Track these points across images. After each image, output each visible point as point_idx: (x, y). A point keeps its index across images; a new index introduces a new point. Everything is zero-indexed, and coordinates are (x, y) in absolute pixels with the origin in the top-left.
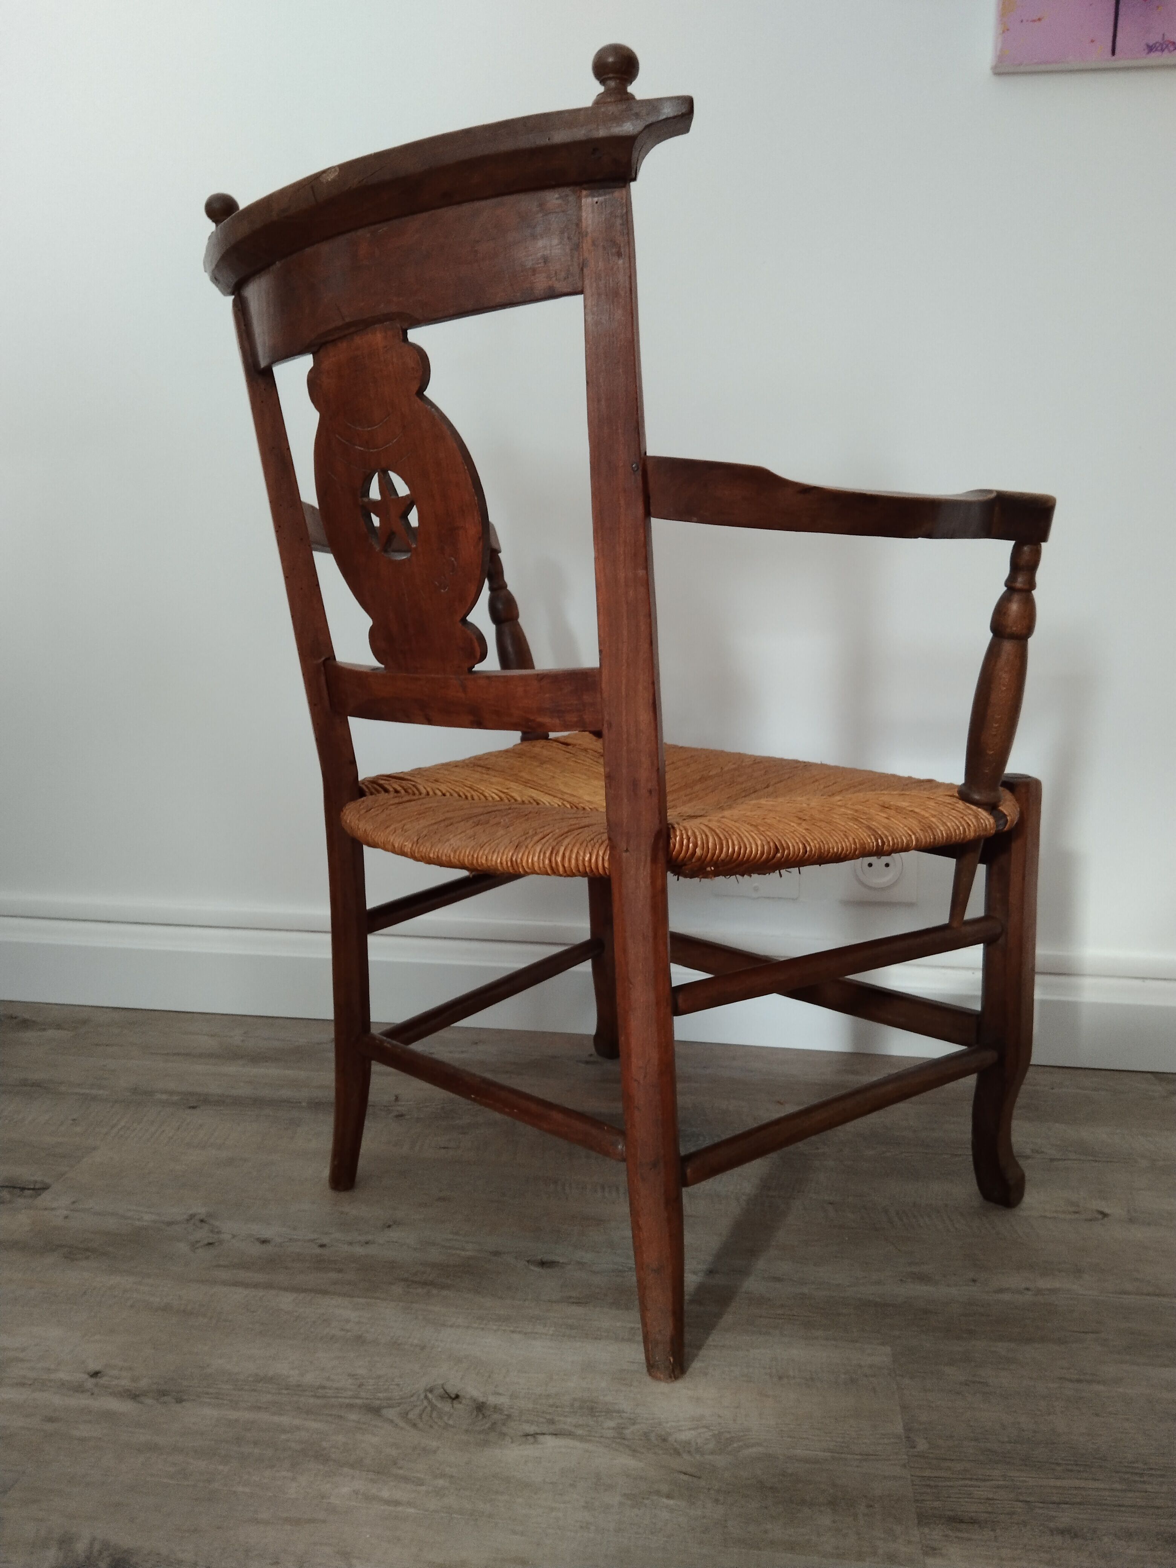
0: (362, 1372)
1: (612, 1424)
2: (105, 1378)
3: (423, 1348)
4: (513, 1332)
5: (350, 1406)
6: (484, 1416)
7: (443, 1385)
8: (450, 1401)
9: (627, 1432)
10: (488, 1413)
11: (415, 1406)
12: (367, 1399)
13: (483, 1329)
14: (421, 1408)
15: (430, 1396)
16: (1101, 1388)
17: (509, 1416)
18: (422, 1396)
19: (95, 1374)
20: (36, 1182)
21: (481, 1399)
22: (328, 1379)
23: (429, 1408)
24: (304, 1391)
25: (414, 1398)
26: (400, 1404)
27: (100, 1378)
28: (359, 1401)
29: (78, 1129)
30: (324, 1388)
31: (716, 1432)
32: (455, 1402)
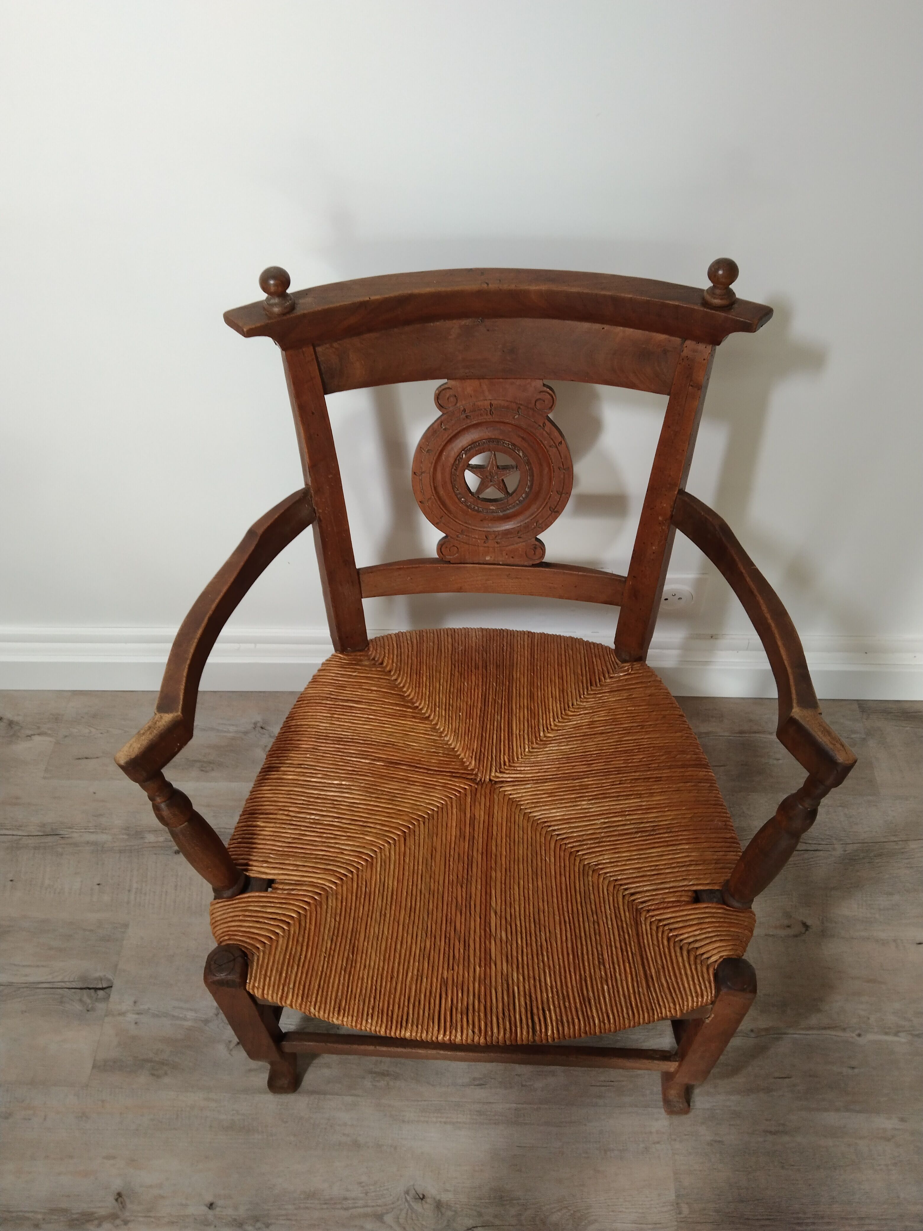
0: (364, 1178)
1: (513, 1211)
2: (218, 1209)
3: (395, 1148)
4: (445, 1123)
5: (366, 1216)
6: (442, 1214)
7: (413, 1185)
8: (420, 1200)
9: (523, 1218)
10: (443, 1210)
11: (401, 1210)
12: (373, 1206)
13: (427, 1122)
14: (405, 1210)
15: (408, 1198)
16: (786, 1138)
17: (455, 1211)
18: (404, 1200)
19: (211, 1206)
20: (101, 979)
21: (438, 1197)
22: (347, 1190)
23: (410, 1211)
24: (335, 1203)
25: (400, 1202)
26: (393, 1209)
27: (215, 1208)
28: (369, 1210)
29: (106, 898)
30: (346, 1199)
31: (572, 1212)
32: (423, 1202)
